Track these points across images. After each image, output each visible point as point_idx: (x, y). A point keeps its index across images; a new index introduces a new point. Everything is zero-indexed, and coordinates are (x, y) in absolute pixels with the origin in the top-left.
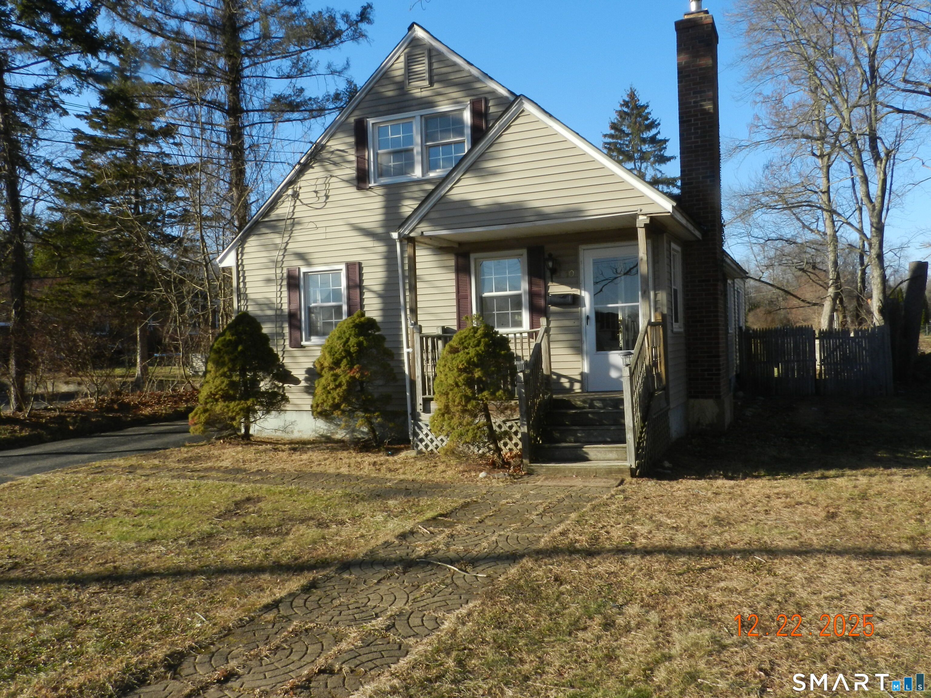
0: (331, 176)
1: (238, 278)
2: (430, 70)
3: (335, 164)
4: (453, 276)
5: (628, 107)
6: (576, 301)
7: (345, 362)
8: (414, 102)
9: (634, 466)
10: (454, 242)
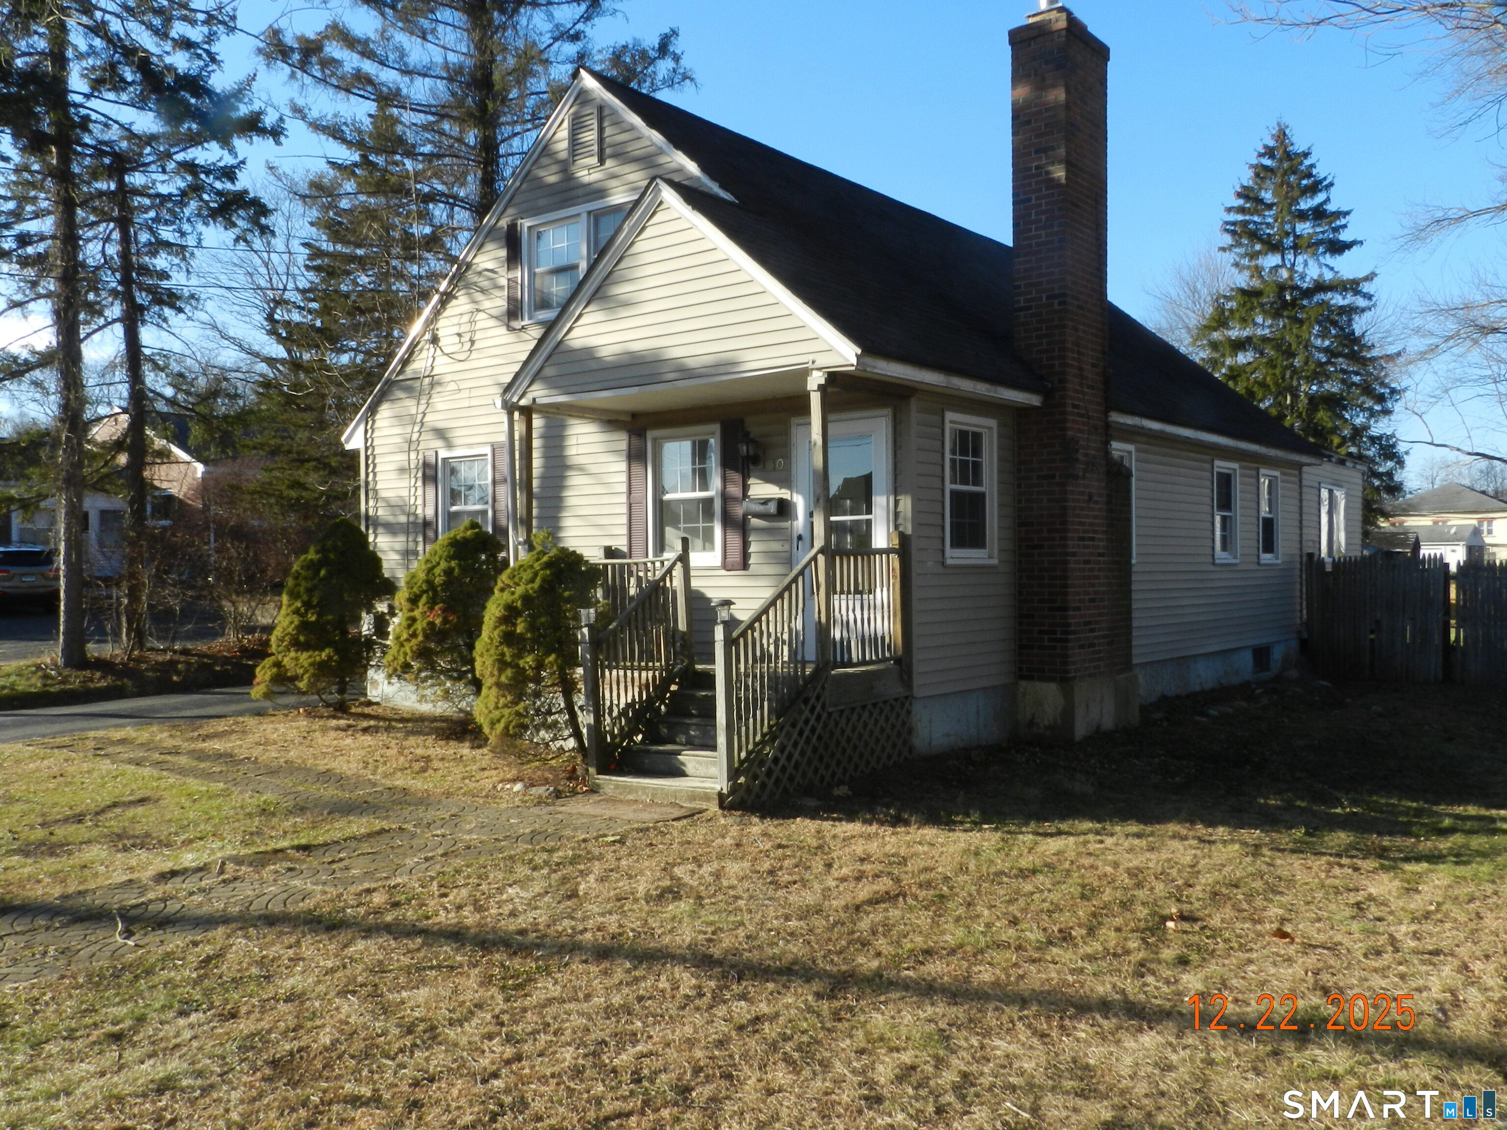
0: (478, 310)
1: (367, 466)
2: (601, 139)
3: (483, 291)
4: (623, 466)
5: (1272, 156)
6: (784, 509)
7: (424, 599)
8: (580, 192)
9: (725, 791)
10: (625, 412)
